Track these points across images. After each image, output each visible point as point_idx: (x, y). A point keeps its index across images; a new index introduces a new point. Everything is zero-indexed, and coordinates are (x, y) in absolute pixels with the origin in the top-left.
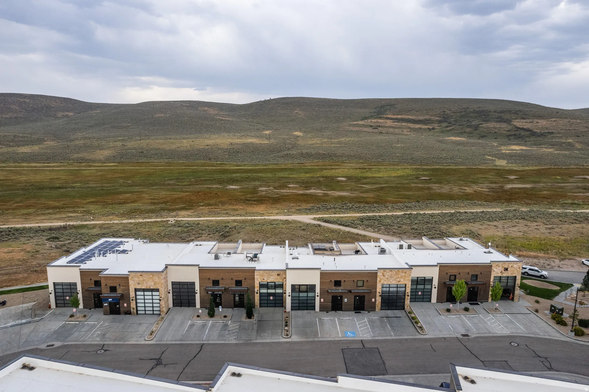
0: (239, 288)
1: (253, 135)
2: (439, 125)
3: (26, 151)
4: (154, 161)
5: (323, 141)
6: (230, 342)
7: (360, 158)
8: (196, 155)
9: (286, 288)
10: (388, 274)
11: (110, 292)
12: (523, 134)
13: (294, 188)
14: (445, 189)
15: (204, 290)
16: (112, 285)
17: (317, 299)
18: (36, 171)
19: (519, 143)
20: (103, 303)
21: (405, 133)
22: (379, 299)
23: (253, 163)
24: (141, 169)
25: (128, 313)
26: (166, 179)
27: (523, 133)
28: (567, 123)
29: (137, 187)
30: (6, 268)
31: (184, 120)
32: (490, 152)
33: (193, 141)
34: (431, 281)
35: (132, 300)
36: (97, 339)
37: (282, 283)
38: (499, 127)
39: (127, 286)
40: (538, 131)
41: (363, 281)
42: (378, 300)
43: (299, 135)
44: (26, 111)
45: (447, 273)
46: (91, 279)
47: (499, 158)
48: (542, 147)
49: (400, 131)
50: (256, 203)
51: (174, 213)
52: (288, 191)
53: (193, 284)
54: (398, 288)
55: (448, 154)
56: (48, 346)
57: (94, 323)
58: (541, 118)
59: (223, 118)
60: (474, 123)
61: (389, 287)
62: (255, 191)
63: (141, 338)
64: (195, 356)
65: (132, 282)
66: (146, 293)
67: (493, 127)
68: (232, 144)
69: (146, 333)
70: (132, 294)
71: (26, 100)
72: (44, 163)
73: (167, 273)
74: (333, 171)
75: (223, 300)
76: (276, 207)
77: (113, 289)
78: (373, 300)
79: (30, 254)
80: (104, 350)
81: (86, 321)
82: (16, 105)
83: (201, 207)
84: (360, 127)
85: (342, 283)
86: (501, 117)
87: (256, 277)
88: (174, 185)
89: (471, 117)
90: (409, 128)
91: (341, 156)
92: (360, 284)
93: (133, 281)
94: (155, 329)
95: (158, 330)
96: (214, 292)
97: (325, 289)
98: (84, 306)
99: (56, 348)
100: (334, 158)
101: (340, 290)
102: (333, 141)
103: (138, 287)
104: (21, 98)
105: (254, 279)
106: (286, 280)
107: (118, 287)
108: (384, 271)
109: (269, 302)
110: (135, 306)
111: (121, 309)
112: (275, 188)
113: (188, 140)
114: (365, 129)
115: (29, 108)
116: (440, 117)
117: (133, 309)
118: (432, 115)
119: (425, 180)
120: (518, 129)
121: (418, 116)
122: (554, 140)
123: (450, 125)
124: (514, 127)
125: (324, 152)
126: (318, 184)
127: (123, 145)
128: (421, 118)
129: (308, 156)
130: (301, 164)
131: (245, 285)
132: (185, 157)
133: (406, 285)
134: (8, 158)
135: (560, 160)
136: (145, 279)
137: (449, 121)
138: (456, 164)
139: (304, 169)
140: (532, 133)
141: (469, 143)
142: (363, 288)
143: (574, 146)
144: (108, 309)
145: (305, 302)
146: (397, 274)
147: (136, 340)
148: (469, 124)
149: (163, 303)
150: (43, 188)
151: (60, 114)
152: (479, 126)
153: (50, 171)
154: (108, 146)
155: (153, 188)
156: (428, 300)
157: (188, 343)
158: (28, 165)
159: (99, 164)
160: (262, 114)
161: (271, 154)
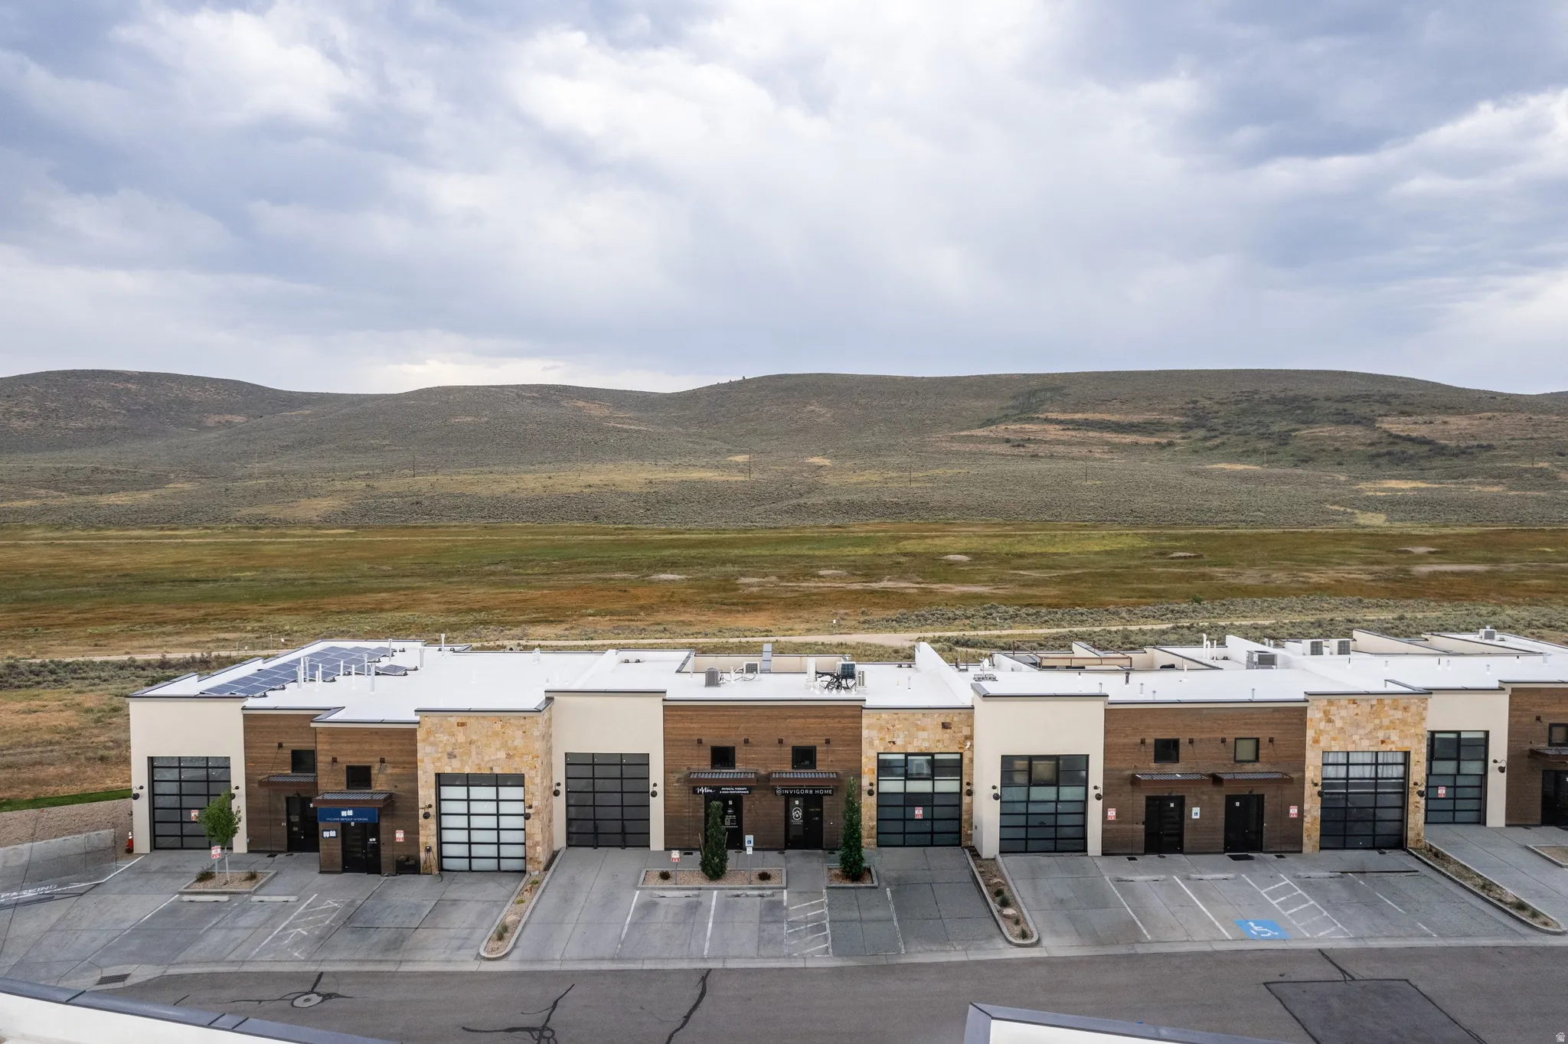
0: (805, 774)
1: (704, 464)
2: (1184, 435)
3: (118, 503)
4: (449, 524)
5: (886, 476)
6: (810, 964)
7: (993, 513)
8: (559, 507)
9: (971, 775)
10: (1343, 713)
11: (348, 788)
12: (1411, 452)
13: (834, 578)
14: (1250, 577)
15: (684, 782)
16: (355, 761)
17: (1095, 808)
18: (140, 546)
19: (1403, 473)
20: (321, 825)
21: (1098, 455)
22: (1313, 808)
23: (711, 525)
24: (417, 541)
25: (409, 866)
26: (485, 561)
27: (1411, 450)
28: (1524, 423)
29: (406, 580)
30: (11, 751)
31: (525, 430)
32: (1334, 496)
33: (550, 478)
34: (1482, 744)
35: (427, 816)
36: (296, 954)
37: (957, 757)
38: (1344, 436)
39: (410, 763)
40: (1453, 444)
41: (1257, 740)
42: (1309, 811)
43: (822, 464)
44: (129, 411)
45: (1538, 719)
46: (280, 746)
47: (1365, 509)
48: (1469, 483)
49: (1084, 451)
50: (740, 608)
51: (517, 631)
52: (821, 585)
53: (643, 760)
54: (1380, 767)
55: (1224, 501)
56: (104, 980)
57: (285, 898)
58: (1452, 411)
59: (625, 426)
60: (1275, 428)
61: (1348, 764)
62: (727, 585)
63: (462, 952)
64: (687, 1018)
65: (428, 749)
66: (477, 792)
67: (1329, 437)
68: (651, 482)
69: (479, 933)
70: (426, 794)
71: (130, 386)
72: (162, 529)
73: (550, 719)
74: (929, 541)
75: (745, 819)
76: (800, 617)
77: (359, 776)
78: (1294, 811)
79: (91, 716)
80: (319, 994)
81: (255, 893)
82: (104, 399)
83: (591, 618)
84: (980, 443)
85: (1184, 750)
86: (1345, 410)
87: (865, 733)
88: (507, 573)
89: (1264, 413)
90: (1107, 443)
91: (943, 509)
92: (1246, 750)
93: (433, 744)
94: (511, 919)
95: (523, 922)
96: (719, 788)
97: (1122, 770)
98: (249, 845)
99: (133, 986)
100: (923, 513)
101: (1176, 771)
102: (914, 474)
103: (448, 770)
104: (119, 382)
105: (858, 740)
106: (972, 746)
107: (374, 771)
108: (1330, 703)
109: (911, 827)
110: (433, 842)
111: (385, 852)
112: (781, 578)
113: (537, 475)
114: (992, 448)
115: (136, 404)
116: (1185, 415)
117: (429, 850)
118: (1163, 412)
119: (1185, 557)
120: (1396, 441)
121: (1127, 414)
122: (1498, 465)
123: (1213, 434)
124: (1385, 435)
125: (896, 500)
126: (897, 569)
127: (369, 486)
128: (1136, 418)
129: (855, 509)
130: (840, 527)
131: (825, 766)
132: (532, 513)
133: (1407, 754)
134: (70, 518)
135: (1531, 511)
136: (474, 737)
137: (1209, 424)
138: (1254, 523)
139: (848, 538)
140: (1436, 450)
141: (1269, 476)
142: (1257, 766)
143: (1555, 478)
144: (337, 850)
145: (1050, 820)
146: (1374, 712)
147: (442, 957)
148: (1263, 430)
149: (535, 827)
150: (152, 583)
151: (212, 420)
152: (1290, 435)
153: (177, 546)
154: (329, 489)
155: (450, 580)
156: (1473, 816)
157: (645, 967)
158: (121, 533)
159: (306, 532)
160: (723, 416)
161: (754, 507)
